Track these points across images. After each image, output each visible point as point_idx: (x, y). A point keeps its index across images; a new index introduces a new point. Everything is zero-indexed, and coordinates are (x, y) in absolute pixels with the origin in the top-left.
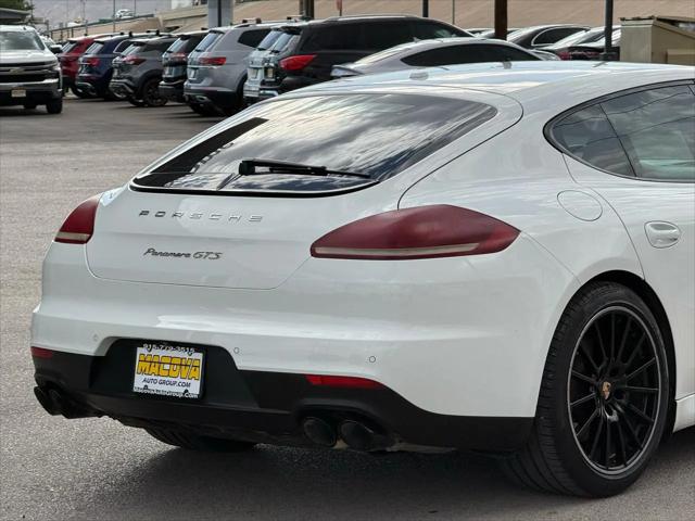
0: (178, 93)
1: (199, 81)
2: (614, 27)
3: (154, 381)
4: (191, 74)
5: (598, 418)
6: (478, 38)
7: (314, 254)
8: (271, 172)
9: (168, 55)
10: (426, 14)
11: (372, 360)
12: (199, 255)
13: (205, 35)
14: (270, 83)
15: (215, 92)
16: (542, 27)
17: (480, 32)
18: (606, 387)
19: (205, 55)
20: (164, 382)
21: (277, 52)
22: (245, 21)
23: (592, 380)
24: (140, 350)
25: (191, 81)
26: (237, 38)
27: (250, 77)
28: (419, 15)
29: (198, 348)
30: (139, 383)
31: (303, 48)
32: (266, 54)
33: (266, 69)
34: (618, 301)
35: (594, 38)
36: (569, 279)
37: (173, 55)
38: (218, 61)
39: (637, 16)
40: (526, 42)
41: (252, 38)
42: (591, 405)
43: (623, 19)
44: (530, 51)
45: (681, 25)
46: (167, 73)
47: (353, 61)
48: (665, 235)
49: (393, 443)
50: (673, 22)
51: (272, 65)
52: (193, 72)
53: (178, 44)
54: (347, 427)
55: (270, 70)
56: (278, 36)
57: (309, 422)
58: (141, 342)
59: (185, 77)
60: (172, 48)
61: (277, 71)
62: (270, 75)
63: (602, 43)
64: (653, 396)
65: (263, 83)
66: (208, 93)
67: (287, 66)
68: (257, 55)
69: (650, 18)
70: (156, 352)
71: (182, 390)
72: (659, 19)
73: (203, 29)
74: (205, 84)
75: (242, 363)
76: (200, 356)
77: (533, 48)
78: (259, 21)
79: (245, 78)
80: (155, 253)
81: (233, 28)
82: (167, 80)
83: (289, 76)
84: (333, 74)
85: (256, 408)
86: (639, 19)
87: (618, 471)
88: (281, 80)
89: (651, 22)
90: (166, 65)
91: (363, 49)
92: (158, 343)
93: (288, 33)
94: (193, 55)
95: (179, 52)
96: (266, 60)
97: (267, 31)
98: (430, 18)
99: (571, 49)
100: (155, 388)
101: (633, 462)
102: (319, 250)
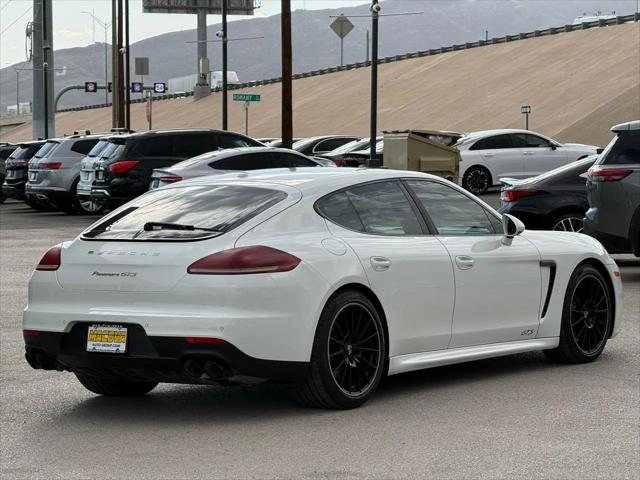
0: (19, 192)
1: (39, 182)
2: (377, 138)
3: (99, 345)
4: (31, 177)
5: (345, 365)
6: (268, 147)
7: (189, 272)
8: (163, 228)
9: (10, 161)
10: (225, 127)
11: (222, 329)
12: (124, 275)
13: (44, 144)
14: (101, 184)
15: (53, 191)
16: (321, 137)
17: (270, 141)
18: (349, 347)
19: (43, 160)
20: (104, 345)
21: (105, 158)
22: (76, 133)
23: (342, 343)
24: (90, 328)
25: (31, 182)
26: (71, 147)
27: (83, 178)
28: (220, 129)
29: (124, 325)
30: (90, 346)
31: (126, 155)
32: (96, 160)
33: (97, 173)
34: (354, 300)
35: (363, 147)
36: (328, 287)
37: (14, 161)
38: (55, 166)
39: (396, 130)
40: (308, 150)
41: (83, 147)
42: (341, 357)
43: (385, 132)
44: (310, 158)
45: (431, 137)
46: (9, 176)
47: (169, 166)
48: (382, 264)
49: (232, 375)
50: (425, 135)
51: (102, 168)
52: (33, 175)
53: (18, 152)
54: (208, 365)
55: (101, 174)
56: (106, 146)
57: (187, 364)
58: (91, 324)
59: (26, 179)
60: (13, 155)
61: (106, 173)
62: (100, 177)
63: (368, 151)
64: (376, 354)
65: (94, 183)
66: (47, 192)
67: (115, 170)
68: (87, 161)
69: (406, 132)
70: (100, 328)
71: (115, 349)
72: (413, 133)
73: (40, 139)
74: (44, 185)
75: (150, 332)
76: (125, 330)
77: (313, 155)
78: (88, 133)
79: (78, 179)
80: (98, 274)
81: (67, 138)
82: (9, 181)
83: (117, 177)
84: (153, 176)
85: (157, 357)
86: (397, 132)
87: (356, 394)
88: (110, 181)
89: (407, 135)
90: (10, 169)
91: (177, 156)
92: (102, 324)
93: (115, 143)
94: (34, 161)
95: (20, 158)
96: (96, 165)
97: (96, 141)
98: (230, 130)
99: (346, 155)
100: (99, 348)
101: (364, 391)
102: (192, 270)
